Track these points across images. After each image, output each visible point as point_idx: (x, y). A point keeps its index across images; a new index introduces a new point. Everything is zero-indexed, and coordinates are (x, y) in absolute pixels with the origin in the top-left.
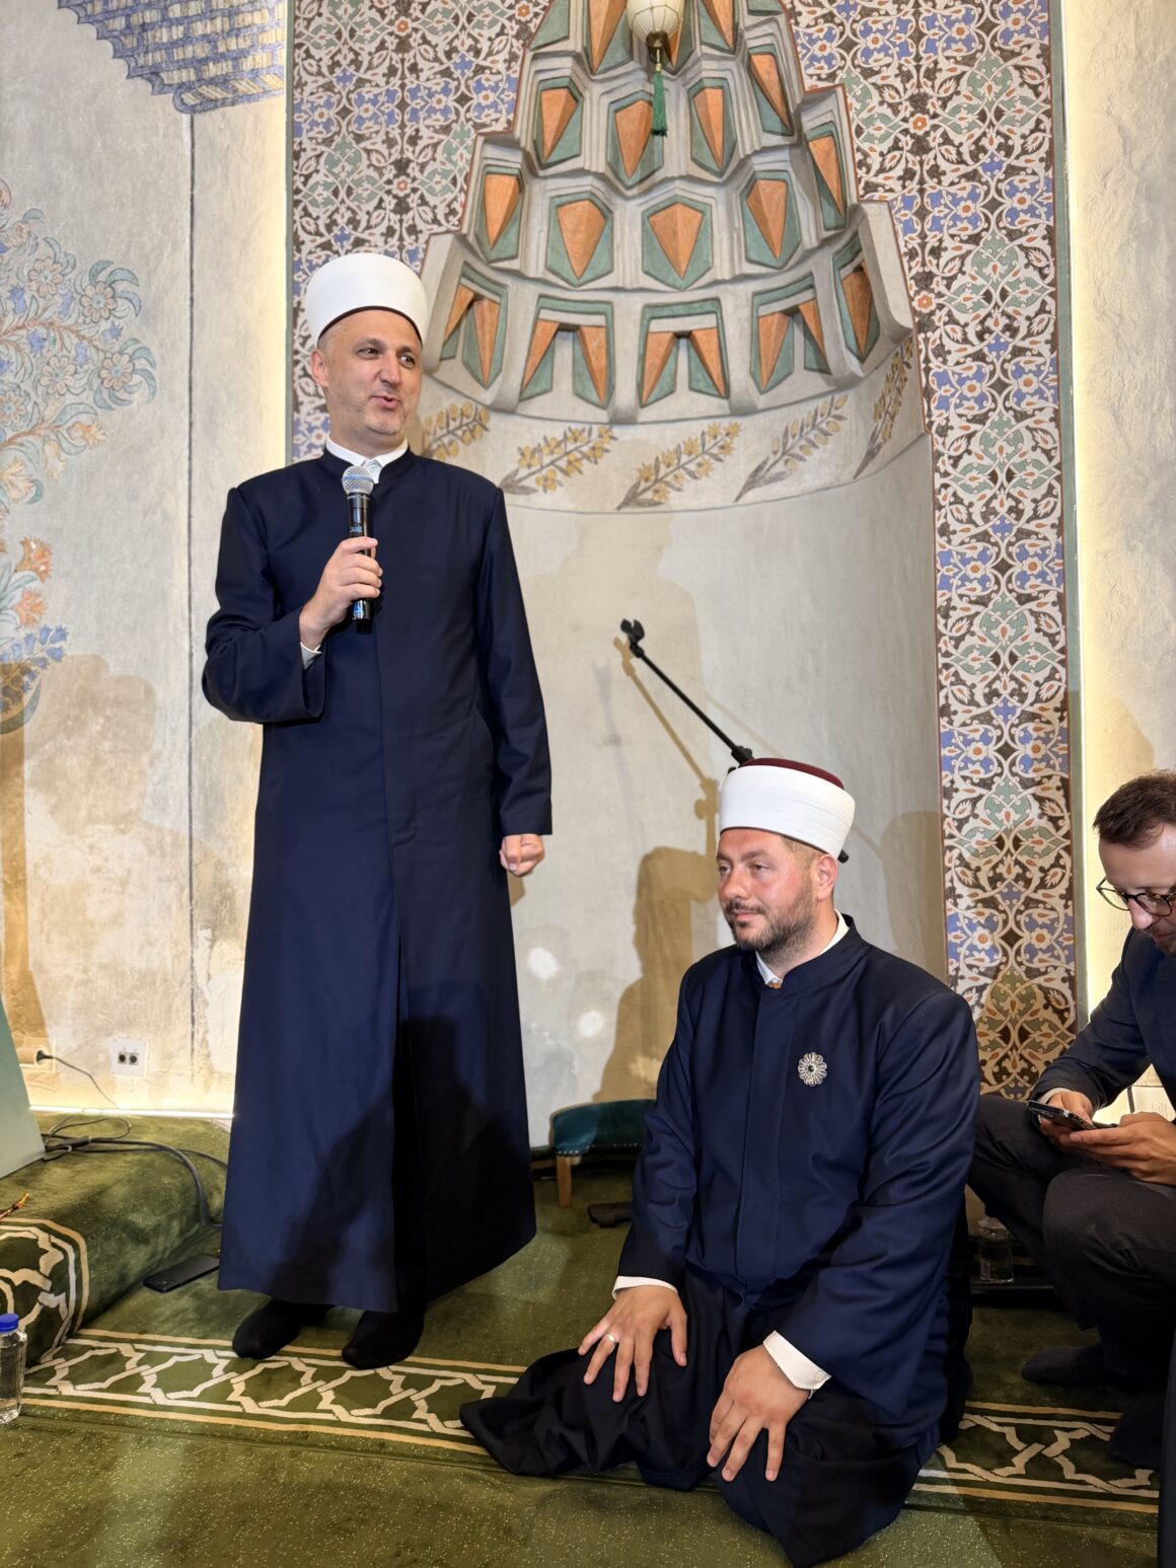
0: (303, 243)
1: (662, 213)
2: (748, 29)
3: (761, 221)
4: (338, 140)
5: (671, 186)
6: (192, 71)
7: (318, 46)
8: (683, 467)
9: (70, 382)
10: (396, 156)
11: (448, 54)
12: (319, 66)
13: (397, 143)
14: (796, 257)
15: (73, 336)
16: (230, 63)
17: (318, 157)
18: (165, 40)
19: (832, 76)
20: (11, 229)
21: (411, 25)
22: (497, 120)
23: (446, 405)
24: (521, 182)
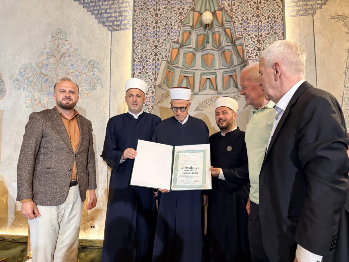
0: (135, 60)
1: (206, 56)
2: (225, 24)
3: (226, 58)
4: (143, 40)
5: (208, 51)
6: (111, 23)
7: (139, 21)
8: (207, 103)
9: (84, 84)
10: (155, 44)
12: (139, 25)
13: (155, 42)
14: (232, 66)
15: (84, 75)
16: (120, 22)
17: (139, 43)
18: (106, 16)
19: (242, 35)
20: (72, 52)
21: (158, 19)
22: (175, 39)
23: (162, 92)
24: (179, 49)
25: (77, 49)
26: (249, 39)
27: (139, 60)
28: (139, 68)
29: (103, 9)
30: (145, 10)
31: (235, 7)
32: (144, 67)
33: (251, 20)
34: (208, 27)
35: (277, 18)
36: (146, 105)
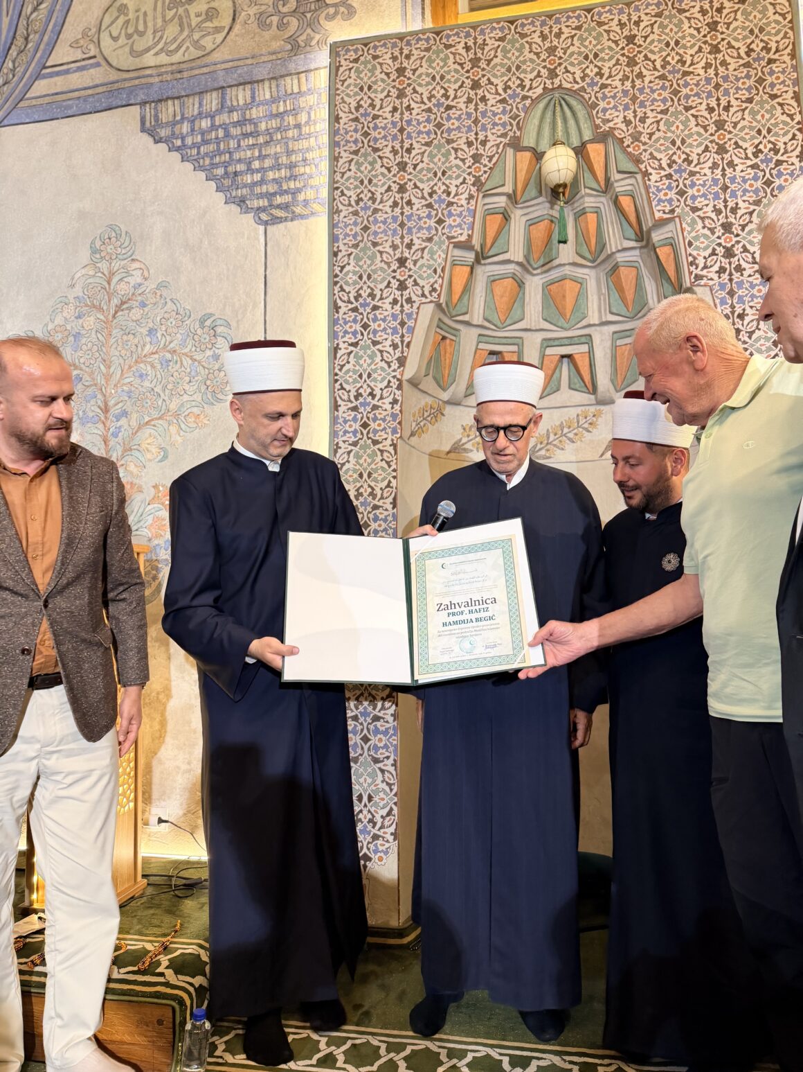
0: (340, 307)
1: (556, 284)
2: (617, 181)
3: (620, 290)
4: (361, 245)
5: (562, 269)
6: (266, 200)
7: (349, 189)
8: (565, 435)
9: (187, 387)
10: (398, 255)
11: (431, 195)
12: (350, 201)
13: (399, 248)
15: (188, 359)
16: (290, 196)
17: (349, 255)
18: (249, 181)
19: (672, 211)
20: (149, 293)
21: (407, 177)
22: (461, 234)
23: (423, 403)
24: (472, 268)
25: (164, 284)
26: (694, 222)
27: (350, 306)
28: (353, 330)
29: (240, 161)
30: (365, 155)
31: (646, 126)
32: (365, 326)
33: (699, 163)
34: (564, 195)
35: (786, 152)
36: (375, 442)
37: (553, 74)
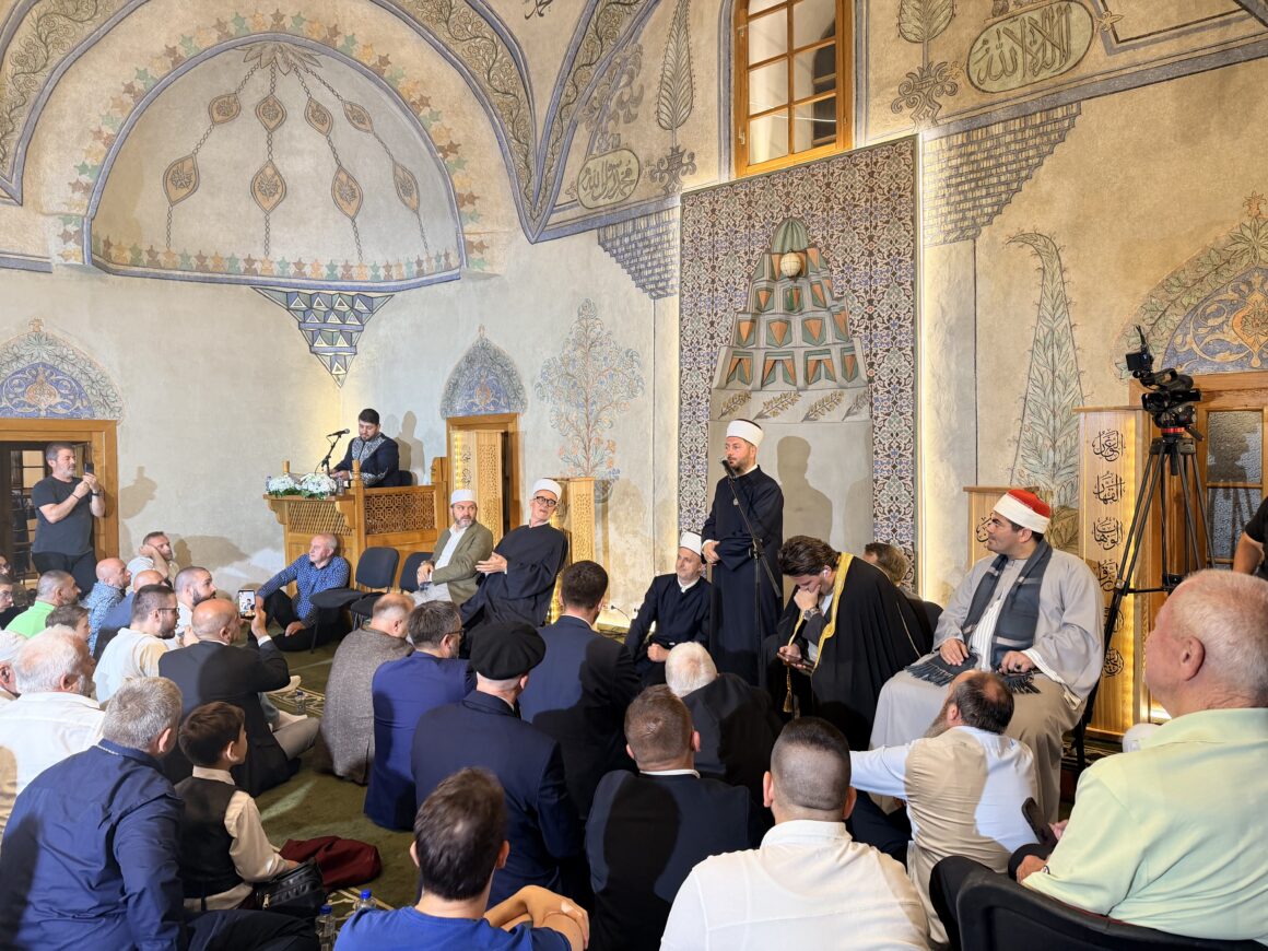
0: (684, 349)
1: (807, 322)
2: (821, 271)
4: (694, 314)
5: (809, 313)
6: (654, 285)
7: (689, 282)
8: (825, 406)
9: (621, 389)
10: (710, 320)
11: (726, 284)
12: (689, 289)
13: (711, 315)
15: (621, 373)
16: (665, 283)
17: (688, 320)
18: (646, 274)
20: (604, 337)
21: (716, 274)
25: (610, 333)
26: (853, 299)
27: (688, 348)
28: (689, 361)
29: (642, 262)
31: (833, 240)
33: (858, 263)
35: (904, 254)
36: (699, 422)
37: (788, 209)
